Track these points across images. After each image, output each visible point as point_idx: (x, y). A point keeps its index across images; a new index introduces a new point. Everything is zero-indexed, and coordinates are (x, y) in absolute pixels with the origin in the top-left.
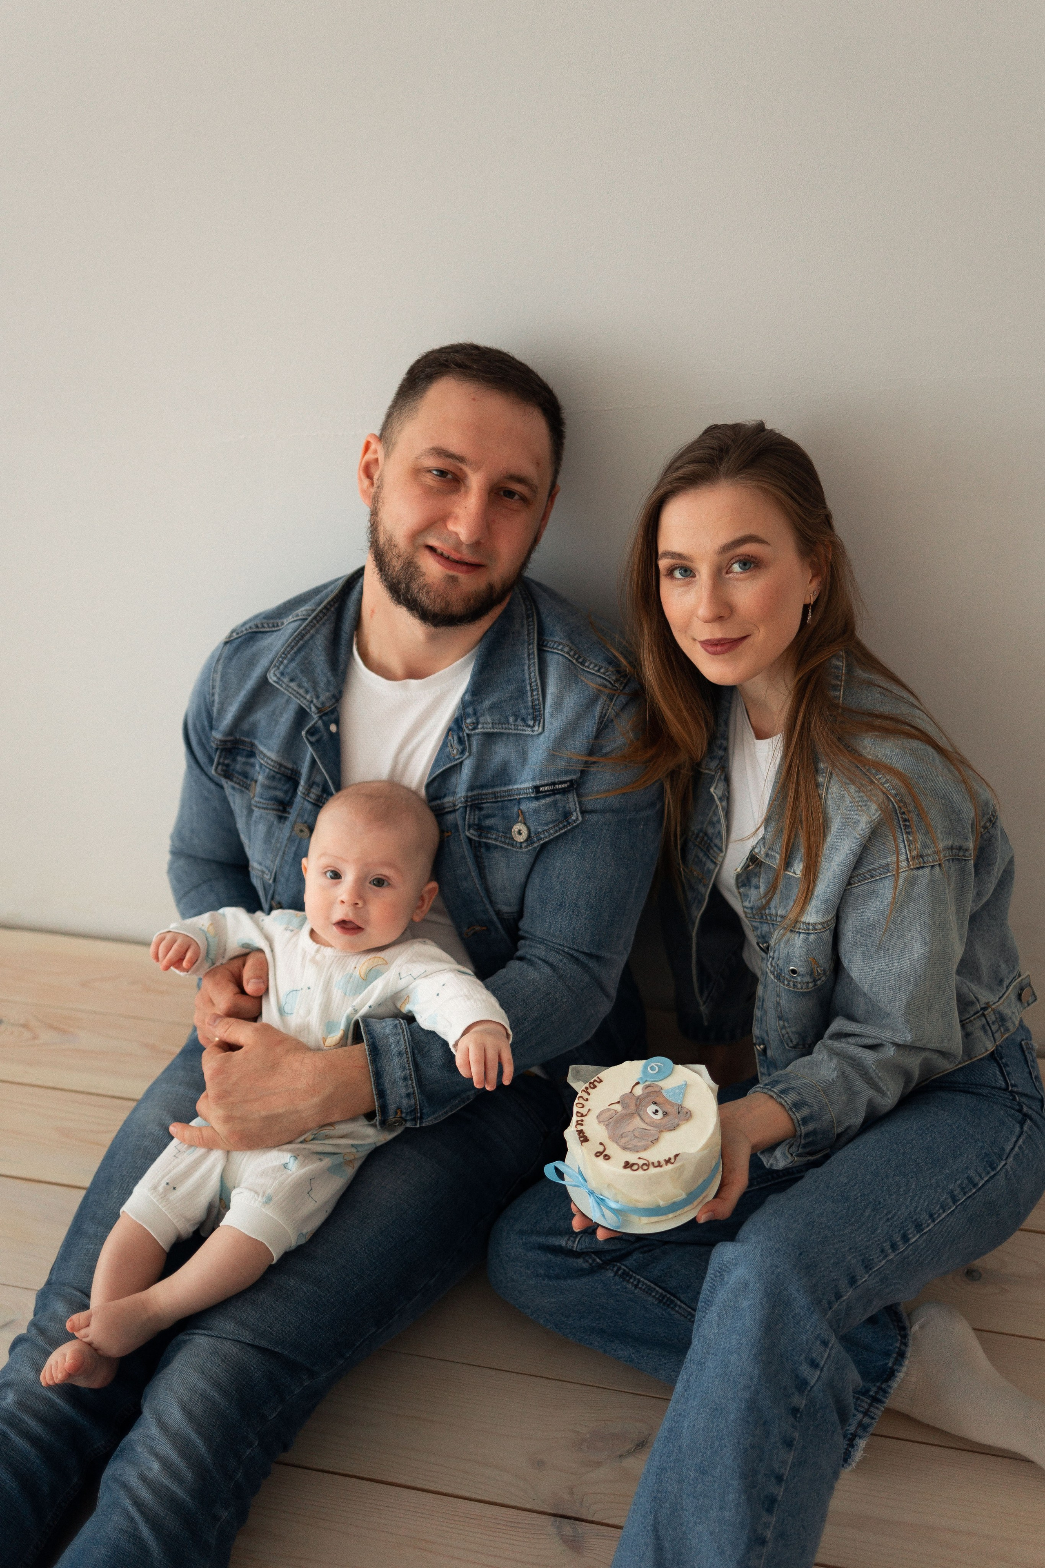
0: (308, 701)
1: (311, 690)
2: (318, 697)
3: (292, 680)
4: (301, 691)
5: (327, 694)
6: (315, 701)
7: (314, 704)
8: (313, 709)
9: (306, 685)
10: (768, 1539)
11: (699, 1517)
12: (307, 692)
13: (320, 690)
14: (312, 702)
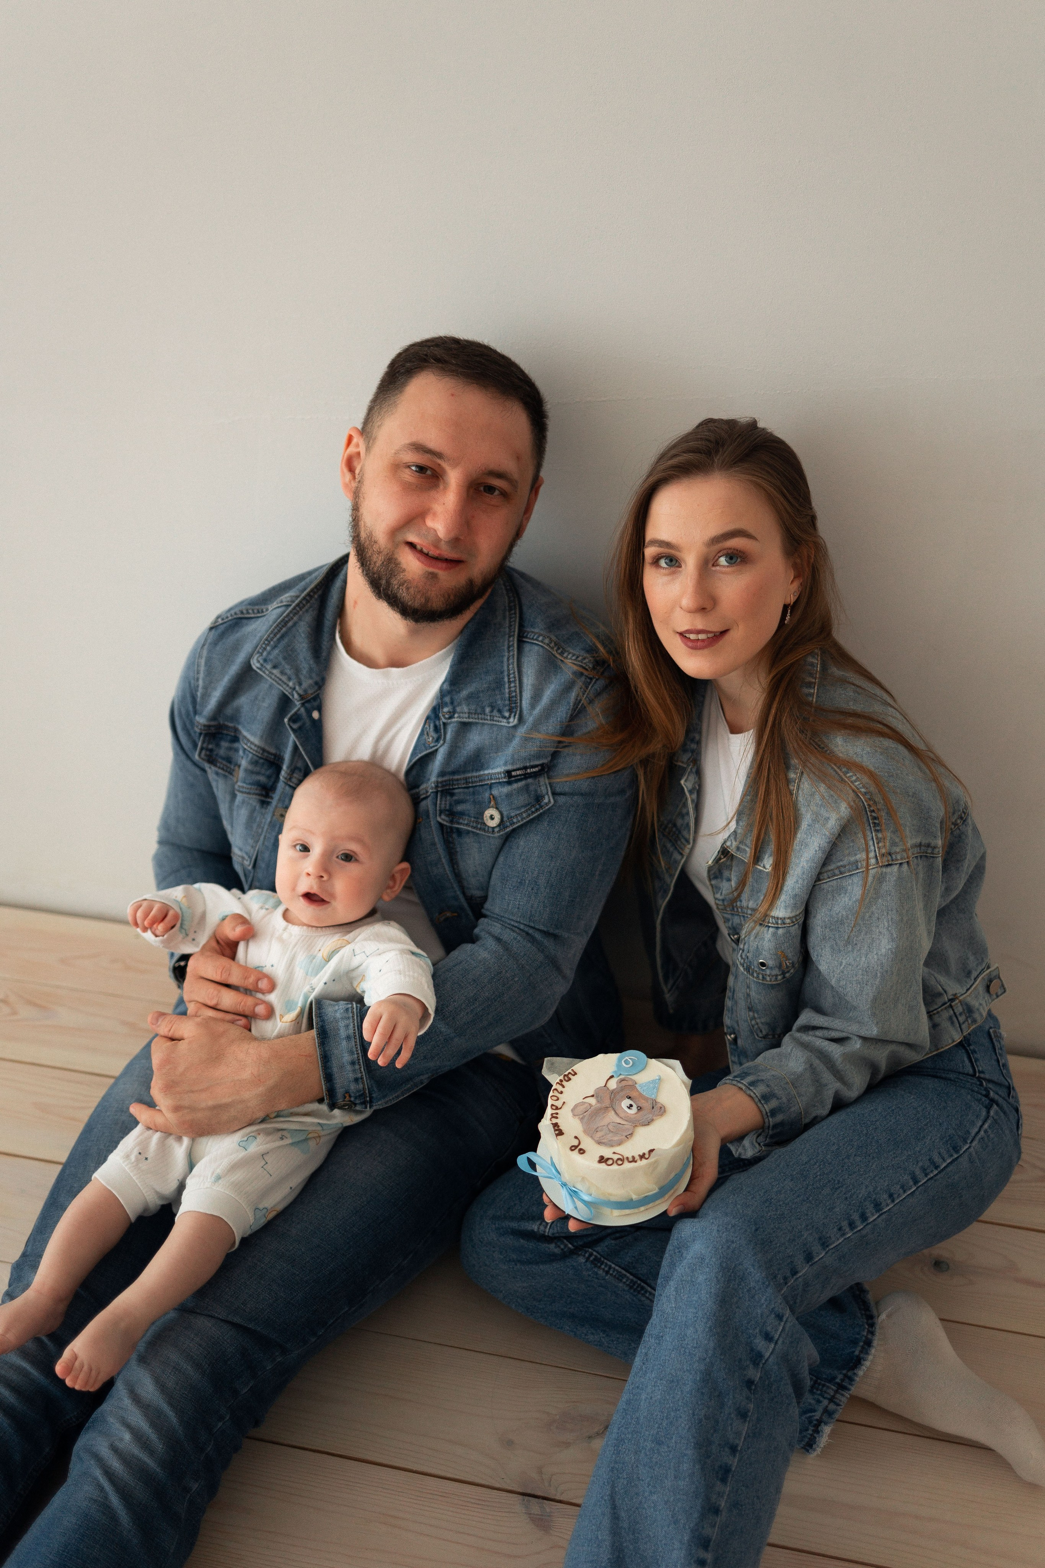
0: (291, 688)
1: (293, 677)
2: (300, 684)
3: (275, 667)
4: (284, 678)
5: (310, 682)
6: (297, 688)
7: (297, 692)
8: (296, 696)
9: (289, 672)
10: (721, 1508)
11: (654, 1487)
12: (290, 679)
13: (302, 678)
14: (294, 689)
